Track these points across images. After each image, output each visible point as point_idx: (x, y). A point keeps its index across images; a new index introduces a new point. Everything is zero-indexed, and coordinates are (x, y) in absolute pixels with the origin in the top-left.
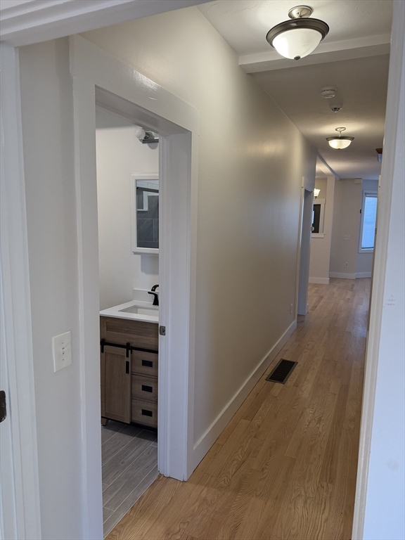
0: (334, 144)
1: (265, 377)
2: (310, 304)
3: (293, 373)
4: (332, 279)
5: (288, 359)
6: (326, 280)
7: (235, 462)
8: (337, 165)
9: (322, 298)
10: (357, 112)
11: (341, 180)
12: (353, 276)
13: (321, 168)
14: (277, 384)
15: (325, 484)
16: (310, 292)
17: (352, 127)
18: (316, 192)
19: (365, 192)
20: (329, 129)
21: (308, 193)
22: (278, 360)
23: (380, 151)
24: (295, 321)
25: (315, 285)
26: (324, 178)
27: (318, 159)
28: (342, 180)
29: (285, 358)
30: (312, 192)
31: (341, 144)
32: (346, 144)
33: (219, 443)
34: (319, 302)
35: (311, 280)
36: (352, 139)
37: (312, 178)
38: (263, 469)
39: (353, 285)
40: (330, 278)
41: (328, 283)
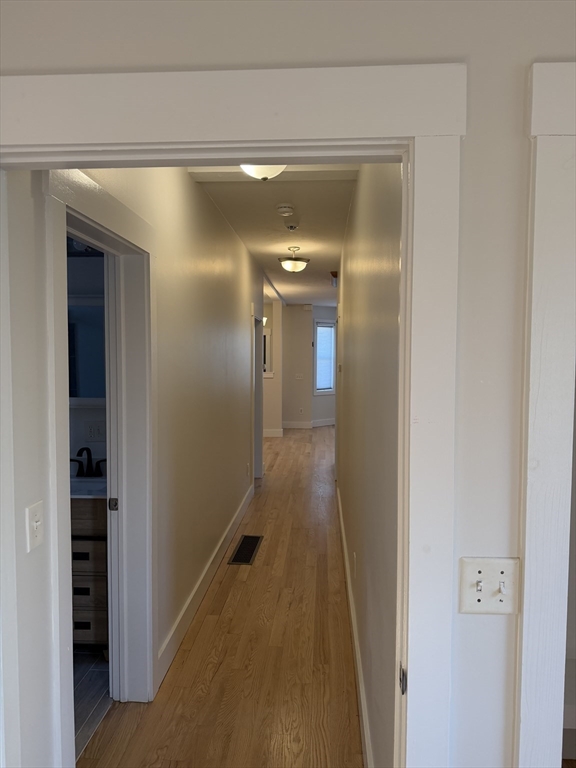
0: (288, 266)
1: (226, 560)
2: (266, 461)
3: (260, 550)
4: (286, 431)
5: (251, 535)
6: (279, 432)
7: (210, 666)
8: (285, 289)
9: (277, 454)
10: (314, 232)
11: (288, 305)
12: (309, 424)
13: (268, 291)
14: (244, 567)
15: (321, 666)
16: (265, 447)
17: (308, 247)
18: (265, 320)
19: (317, 320)
20: (281, 247)
21: (258, 322)
22: (238, 537)
23: (335, 275)
24: (253, 486)
25: (269, 439)
26: (270, 302)
27: (265, 280)
28: (290, 305)
29: (246, 534)
30: (261, 321)
31: (295, 265)
32: (301, 266)
33: (184, 648)
34: (275, 459)
35: (267, 432)
36: (307, 261)
37: (261, 303)
38: (246, 667)
39: (311, 436)
40: (284, 429)
41: (282, 435)
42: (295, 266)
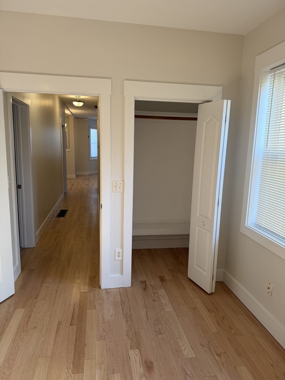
0: (75, 104)
1: (55, 216)
2: (69, 186)
3: (68, 213)
4: (77, 176)
5: (64, 209)
8: (74, 111)
9: (73, 184)
11: (76, 118)
12: (88, 173)
13: (67, 112)
14: (62, 218)
16: (68, 182)
18: (66, 125)
19: (90, 126)
21: (63, 126)
22: (59, 210)
23: (96, 107)
24: (63, 195)
25: (70, 179)
26: (68, 116)
29: (62, 209)
32: (81, 104)
34: (72, 186)
35: (68, 176)
36: (84, 102)
39: (88, 178)
40: (76, 175)
41: (75, 177)
42: (79, 104)
